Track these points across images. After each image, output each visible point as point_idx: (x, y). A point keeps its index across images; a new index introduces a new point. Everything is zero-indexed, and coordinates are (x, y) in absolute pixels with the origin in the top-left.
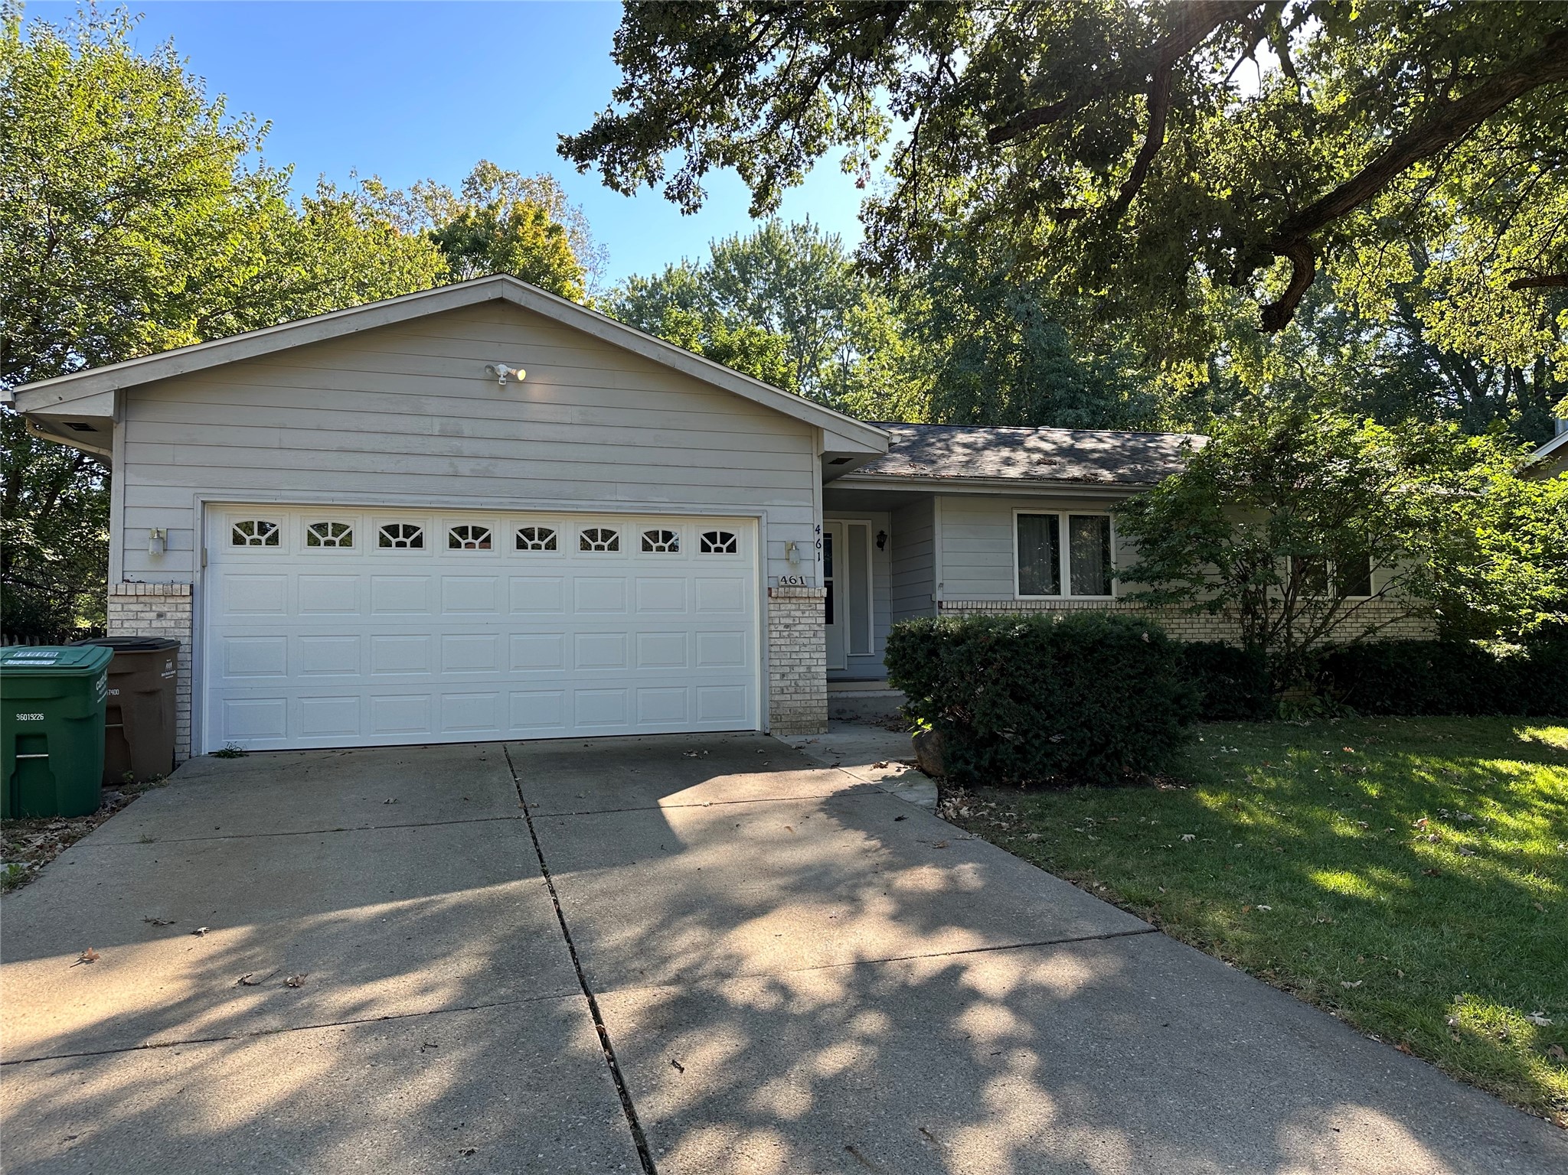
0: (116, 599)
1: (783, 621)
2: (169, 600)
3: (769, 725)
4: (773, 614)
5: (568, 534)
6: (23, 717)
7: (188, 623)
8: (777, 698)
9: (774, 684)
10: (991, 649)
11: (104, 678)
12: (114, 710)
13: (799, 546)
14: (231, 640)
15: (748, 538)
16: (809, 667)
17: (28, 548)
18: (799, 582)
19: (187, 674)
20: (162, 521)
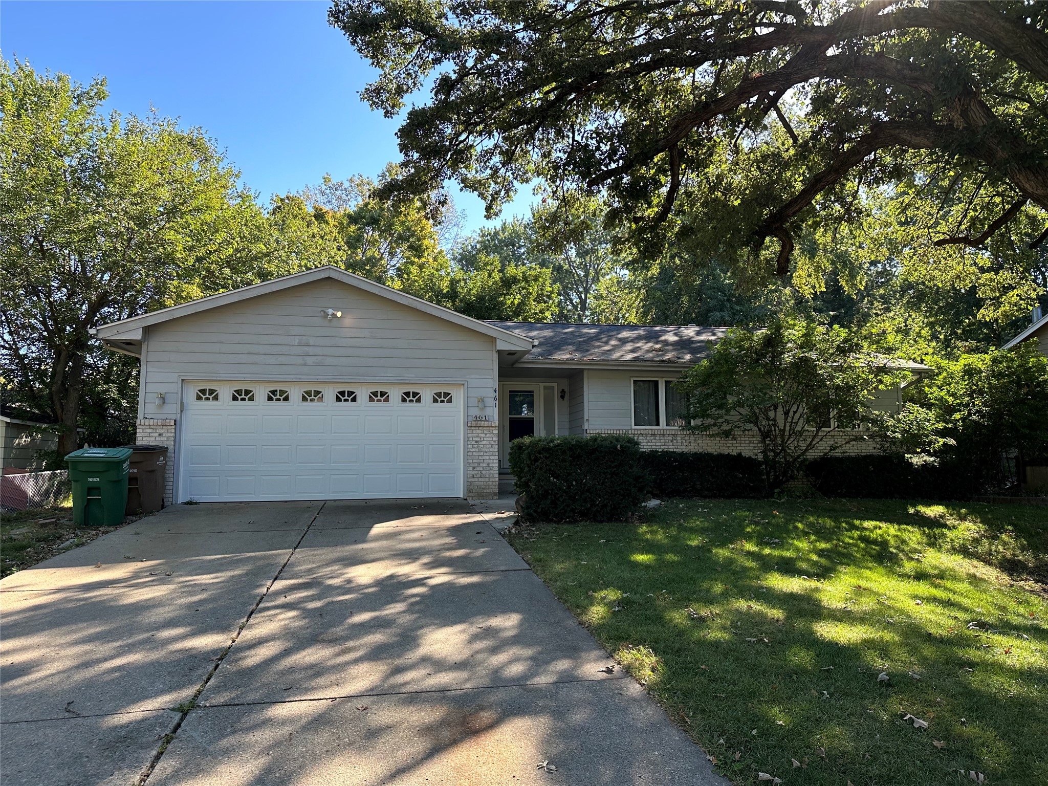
0: (140, 427)
1: (474, 439)
2: (165, 427)
3: (466, 494)
4: (469, 435)
5: (363, 394)
6: (90, 480)
7: (173, 439)
8: (470, 480)
9: (469, 472)
10: (539, 453)
11: (128, 463)
12: (133, 479)
13: (485, 399)
14: (194, 447)
15: (459, 396)
16: (488, 464)
17: (114, 399)
18: (484, 419)
19: (171, 463)
20: (163, 389)
